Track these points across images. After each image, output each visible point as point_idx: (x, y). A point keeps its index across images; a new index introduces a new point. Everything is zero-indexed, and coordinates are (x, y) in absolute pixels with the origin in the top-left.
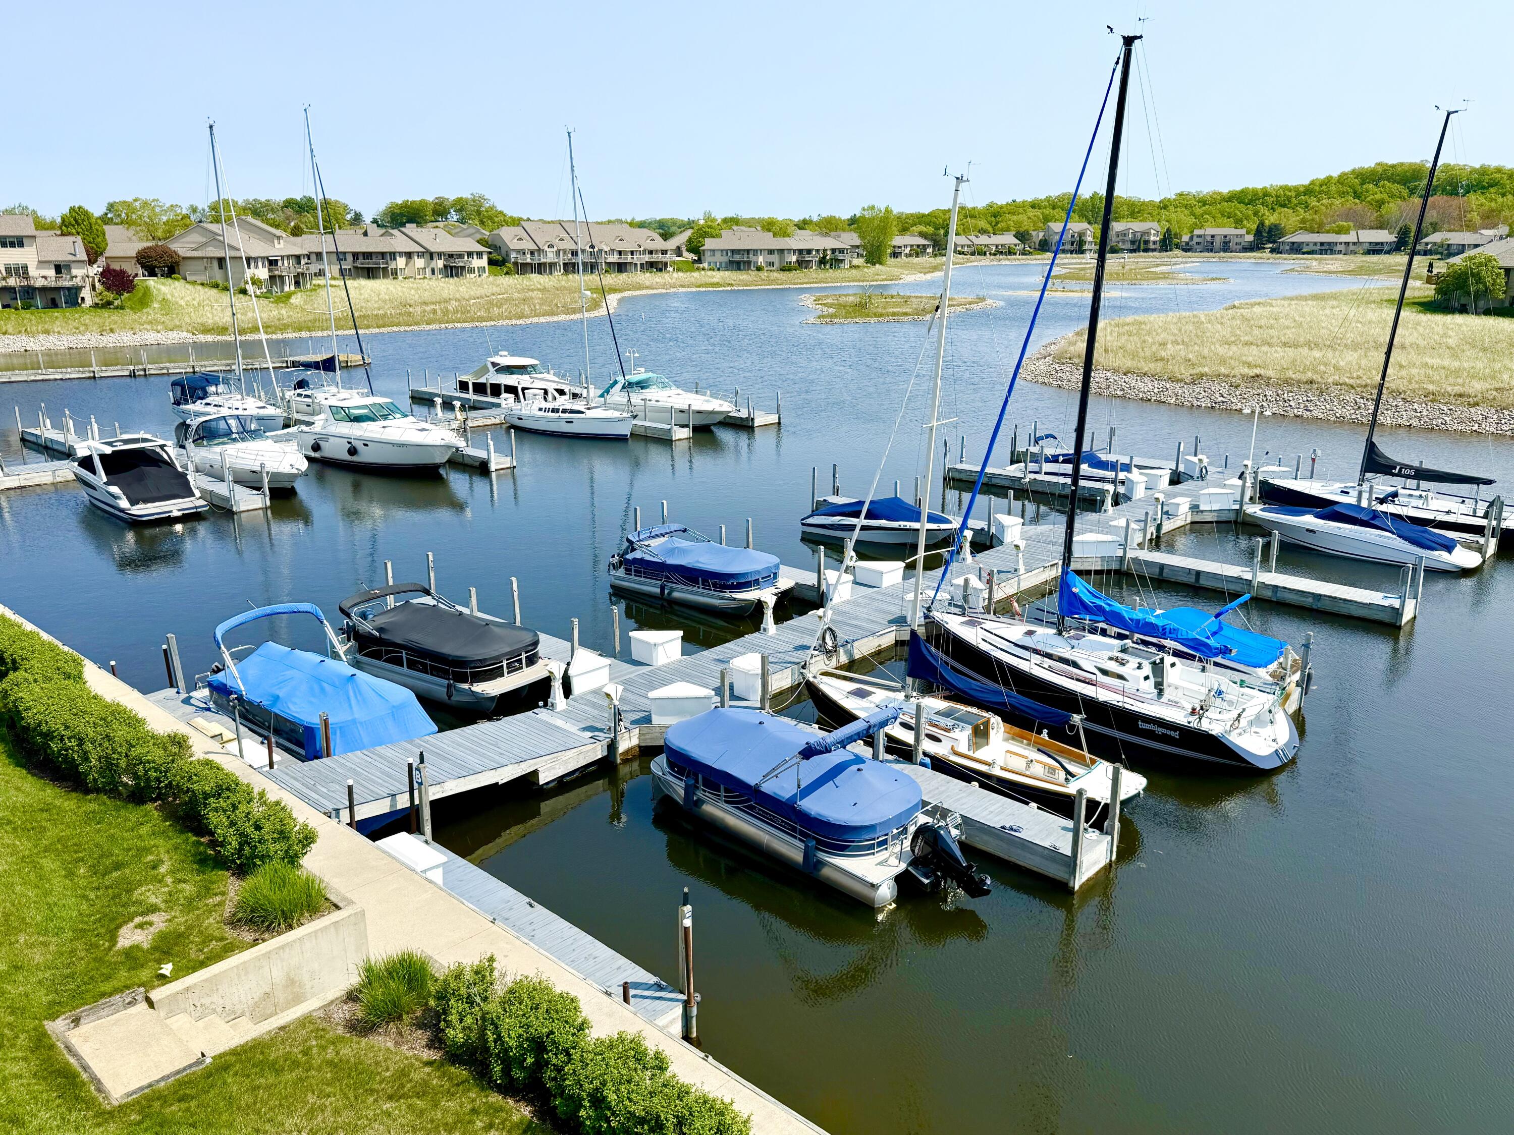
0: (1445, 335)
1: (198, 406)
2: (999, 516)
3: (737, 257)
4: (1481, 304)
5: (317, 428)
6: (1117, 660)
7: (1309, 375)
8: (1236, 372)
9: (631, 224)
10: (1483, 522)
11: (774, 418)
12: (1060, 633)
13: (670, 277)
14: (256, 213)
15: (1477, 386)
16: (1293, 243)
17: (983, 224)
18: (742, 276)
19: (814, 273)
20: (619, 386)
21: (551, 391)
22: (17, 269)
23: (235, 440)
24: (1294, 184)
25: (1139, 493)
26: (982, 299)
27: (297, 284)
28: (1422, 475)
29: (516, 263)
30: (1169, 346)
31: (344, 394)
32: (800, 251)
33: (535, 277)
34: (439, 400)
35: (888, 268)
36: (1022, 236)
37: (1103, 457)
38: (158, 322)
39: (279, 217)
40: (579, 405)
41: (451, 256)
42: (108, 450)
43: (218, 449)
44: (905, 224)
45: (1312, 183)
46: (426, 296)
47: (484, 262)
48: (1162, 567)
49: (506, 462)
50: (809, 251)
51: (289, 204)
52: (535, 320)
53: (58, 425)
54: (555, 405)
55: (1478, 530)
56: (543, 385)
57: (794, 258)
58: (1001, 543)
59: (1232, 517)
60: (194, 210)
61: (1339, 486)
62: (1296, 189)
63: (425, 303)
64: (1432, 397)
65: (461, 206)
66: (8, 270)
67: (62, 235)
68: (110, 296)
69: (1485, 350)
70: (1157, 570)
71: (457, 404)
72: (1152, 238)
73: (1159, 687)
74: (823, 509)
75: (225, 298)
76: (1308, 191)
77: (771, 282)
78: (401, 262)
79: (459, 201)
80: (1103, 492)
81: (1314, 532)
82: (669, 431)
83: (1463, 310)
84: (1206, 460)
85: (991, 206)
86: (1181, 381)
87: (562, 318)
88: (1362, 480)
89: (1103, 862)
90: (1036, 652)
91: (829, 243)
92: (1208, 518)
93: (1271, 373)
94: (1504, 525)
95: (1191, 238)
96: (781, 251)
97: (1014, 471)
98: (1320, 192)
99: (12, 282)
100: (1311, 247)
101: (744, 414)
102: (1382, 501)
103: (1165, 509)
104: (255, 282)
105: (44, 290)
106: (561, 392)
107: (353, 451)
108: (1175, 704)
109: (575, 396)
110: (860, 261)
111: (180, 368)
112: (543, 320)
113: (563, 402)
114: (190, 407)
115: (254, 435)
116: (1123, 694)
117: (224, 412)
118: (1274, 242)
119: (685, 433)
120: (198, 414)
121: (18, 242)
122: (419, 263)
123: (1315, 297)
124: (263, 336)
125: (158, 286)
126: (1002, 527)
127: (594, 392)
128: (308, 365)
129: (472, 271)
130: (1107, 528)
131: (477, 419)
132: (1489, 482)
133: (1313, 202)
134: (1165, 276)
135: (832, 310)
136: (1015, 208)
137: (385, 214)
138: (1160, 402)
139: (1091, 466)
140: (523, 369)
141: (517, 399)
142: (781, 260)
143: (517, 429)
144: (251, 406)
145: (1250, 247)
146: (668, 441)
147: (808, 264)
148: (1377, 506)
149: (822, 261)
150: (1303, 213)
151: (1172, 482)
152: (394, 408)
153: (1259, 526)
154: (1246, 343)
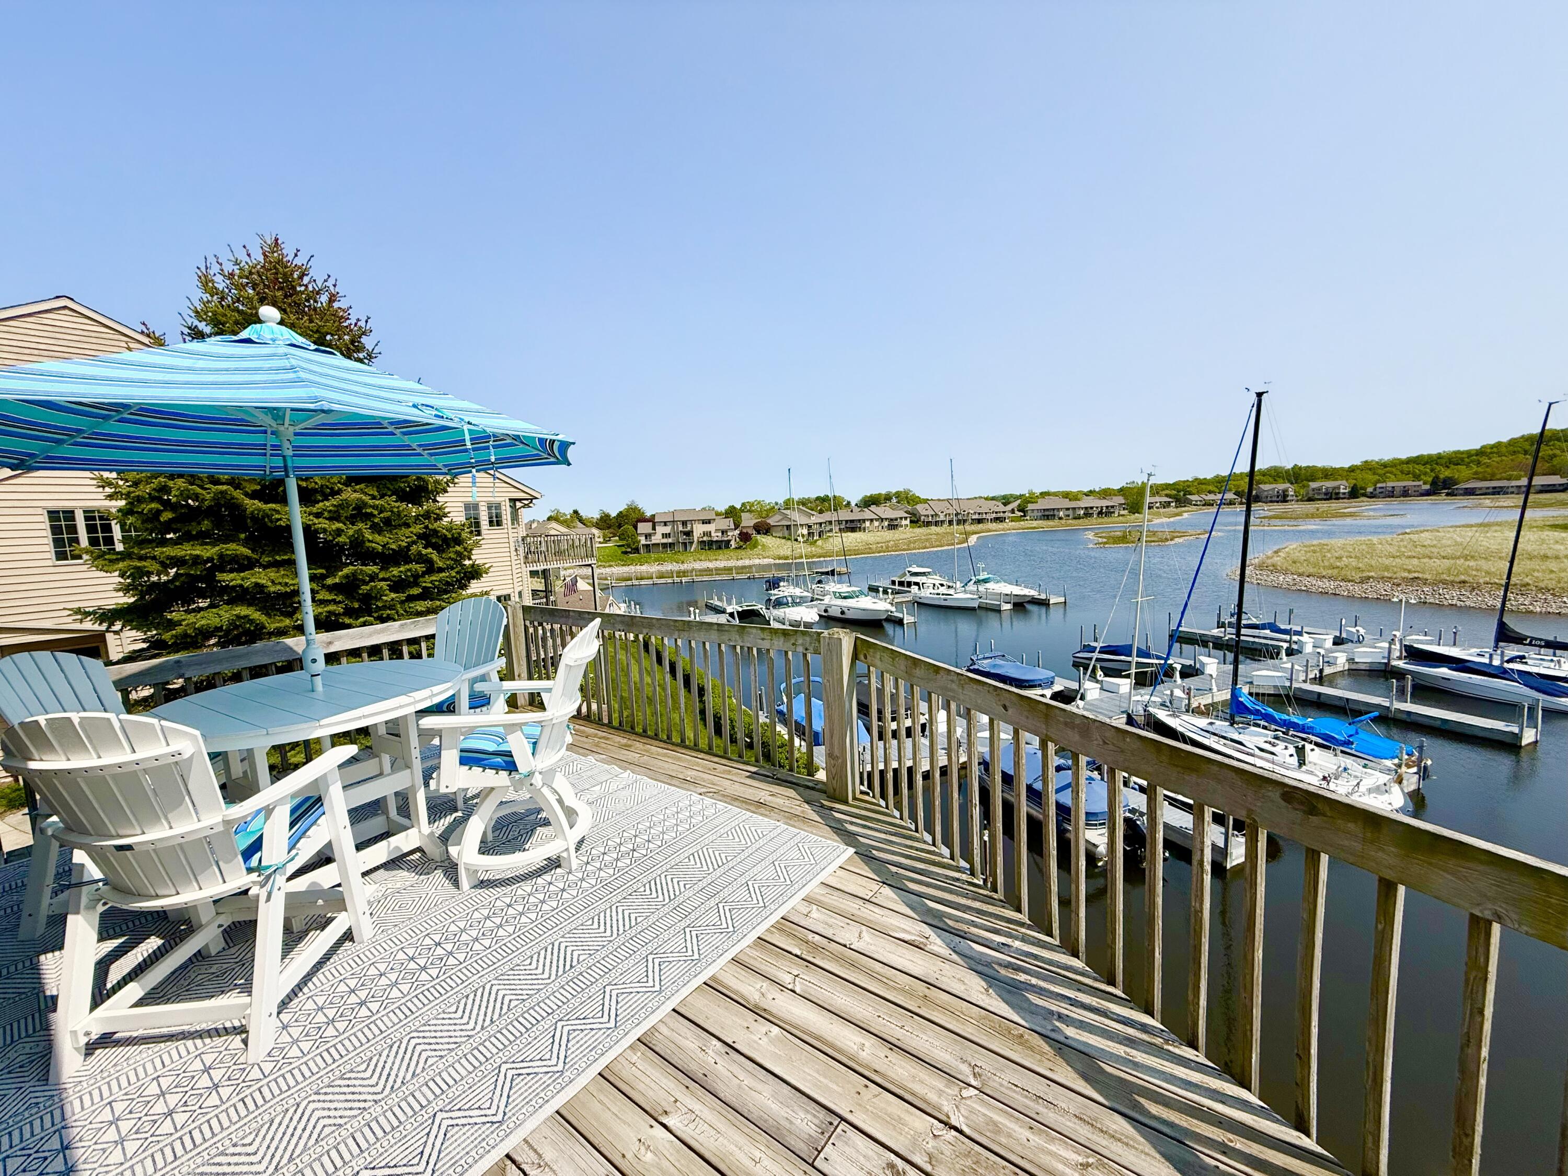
1: (776, 592)
2: (1202, 658)
3: (1047, 513)
5: (826, 602)
6: (1270, 743)
7: (1463, 578)
8: (1398, 575)
9: (986, 499)
11: (1062, 599)
12: (1232, 725)
13: (1008, 524)
14: (804, 504)
16: (1466, 489)
17: (1211, 488)
18: (1051, 523)
19: (1095, 519)
20: (972, 582)
21: (937, 584)
22: (707, 533)
23: (790, 606)
24: (1466, 449)
25: (1308, 649)
27: (820, 536)
28: (1551, 645)
29: (924, 522)
30: (1344, 559)
31: (839, 586)
32: (1086, 508)
33: (933, 528)
34: (881, 589)
35: (1144, 515)
36: (1241, 494)
37: (1283, 627)
38: (760, 555)
39: (813, 505)
40: (951, 591)
41: (892, 520)
42: (740, 609)
43: (782, 610)
44: (1156, 490)
45: (1482, 447)
46: (879, 539)
47: (908, 522)
48: (1319, 694)
49: (912, 619)
50: (1092, 508)
51: (818, 498)
52: (931, 549)
53: (720, 600)
54: (938, 591)
56: (933, 581)
57: (1082, 512)
58: (1203, 673)
59: (1381, 666)
60: (777, 504)
61: (1475, 650)
62: (1468, 452)
63: (877, 543)
65: (898, 495)
66: (704, 533)
67: (725, 518)
68: (742, 543)
70: (1316, 697)
71: (890, 591)
72: (1342, 491)
73: (1302, 762)
74: (1086, 649)
75: (789, 543)
76: (1481, 452)
77: (1068, 525)
78: (867, 524)
79: (897, 493)
80: (1279, 647)
81: (1449, 679)
82: (1000, 605)
84: (1362, 631)
85: (1217, 476)
86: (1352, 581)
87: (946, 548)
88: (1496, 647)
90: (1214, 734)
91: (1105, 503)
92: (1363, 667)
93: (1428, 576)
95: (1375, 489)
96: (1074, 509)
98: (1491, 453)
99: (705, 539)
100: (1484, 491)
101: (1043, 597)
102: (1508, 661)
103: (1326, 660)
104: (803, 536)
105: (717, 541)
106: (942, 585)
107: (842, 613)
108: (1311, 773)
109: (949, 587)
110: (1125, 512)
111: (769, 575)
112: (935, 549)
113: (943, 590)
114: (772, 592)
115: (798, 604)
116: (1273, 763)
117: (786, 594)
118: (1449, 488)
119: (1008, 607)
120: (775, 595)
121: (710, 521)
122: (876, 524)
123: (1481, 525)
124: (804, 560)
125: (762, 539)
126: (1203, 664)
127: (959, 585)
128: (823, 573)
129: (901, 526)
130: (1279, 669)
131: (900, 598)
133: (1485, 460)
134: (1351, 515)
135: (1105, 540)
137: (861, 501)
138: (1335, 594)
139: (1268, 632)
140: (923, 574)
141: (919, 589)
142: (1074, 513)
143: (919, 603)
144: (798, 592)
145: (1427, 493)
146: (999, 611)
147: (1091, 515)
148: (1506, 665)
149: (1100, 513)
150: (1475, 468)
151: (1335, 644)
152: (861, 593)
153: (1400, 675)
154: (1409, 557)
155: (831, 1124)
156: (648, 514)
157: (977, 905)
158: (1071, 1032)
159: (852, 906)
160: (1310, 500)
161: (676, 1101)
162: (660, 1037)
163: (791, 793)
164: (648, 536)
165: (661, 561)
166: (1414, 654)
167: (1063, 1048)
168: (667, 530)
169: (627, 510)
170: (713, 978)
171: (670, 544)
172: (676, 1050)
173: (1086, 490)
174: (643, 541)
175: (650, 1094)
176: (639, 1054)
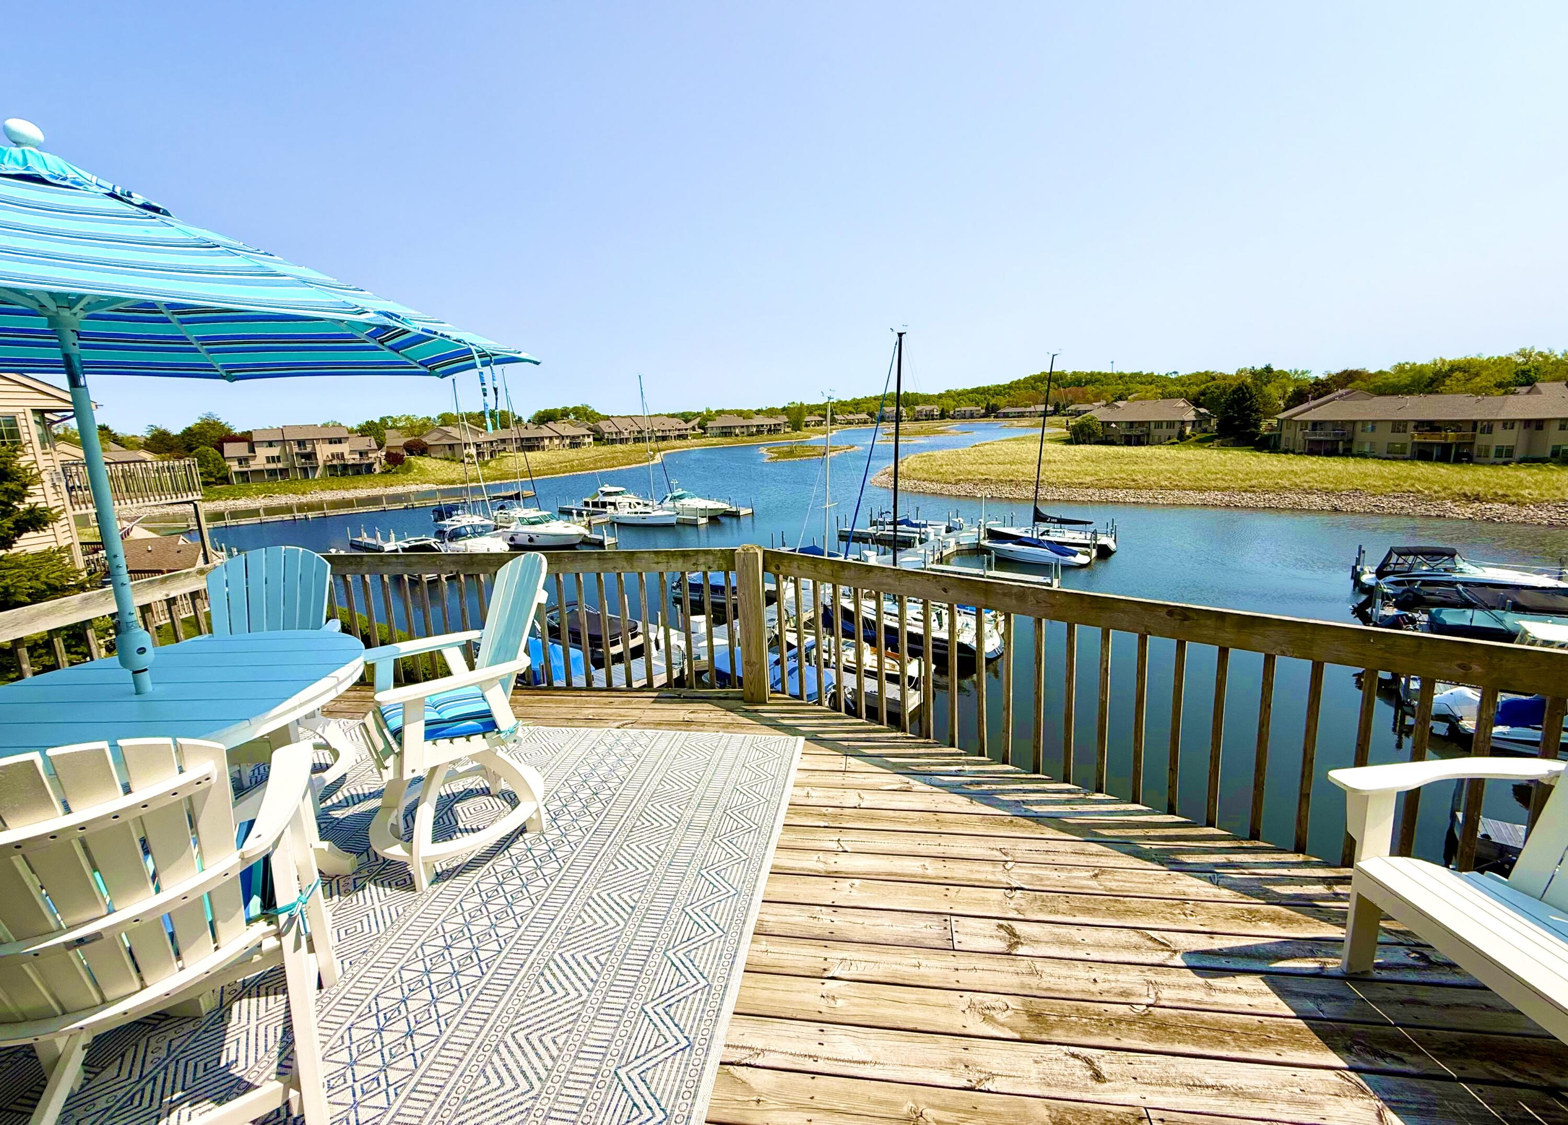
0: (1075, 455)
1: (447, 522)
2: (865, 552)
3: (724, 430)
4: (1092, 439)
5: (512, 529)
7: (1011, 477)
8: (976, 478)
9: (668, 416)
10: (1088, 542)
11: (750, 511)
12: (894, 602)
13: (690, 441)
14: (466, 419)
15: (1088, 479)
16: (1005, 413)
17: (851, 409)
18: (729, 440)
19: (766, 436)
20: (668, 499)
21: (633, 503)
22: (338, 455)
23: (470, 538)
25: (931, 538)
26: (853, 447)
27: (492, 456)
28: (1062, 521)
29: (608, 439)
30: (944, 466)
31: (526, 511)
32: (758, 426)
33: (619, 446)
34: (575, 512)
35: (804, 432)
36: (871, 414)
37: (914, 522)
38: (416, 480)
39: (477, 421)
40: (648, 509)
41: (573, 437)
42: (407, 546)
43: (460, 542)
44: (811, 410)
45: (1012, 383)
46: (561, 458)
47: (591, 440)
48: (942, 572)
49: (613, 541)
50: (762, 426)
52: (620, 468)
53: (372, 536)
54: (636, 510)
55: (1087, 546)
56: (629, 500)
57: (755, 430)
59: (975, 546)
60: (430, 419)
61: (1023, 529)
62: (1003, 386)
63: (561, 463)
64: (1069, 486)
65: (576, 411)
66: (333, 455)
67: (362, 436)
68: (389, 467)
69: (1093, 461)
71: (585, 513)
72: (936, 413)
73: (942, 625)
75: (454, 465)
76: (1010, 387)
77: (744, 442)
78: (547, 442)
79: (575, 408)
80: (914, 538)
81: (1012, 551)
82: (696, 520)
83: (1084, 443)
84: (962, 521)
85: (854, 399)
86: (950, 483)
87: (634, 466)
88: (1034, 525)
89: (917, 704)
91: (772, 421)
92: (964, 547)
93: (992, 478)
94: (1099, 543)
95: (955, 413)
96: (748, 426)
97: (871, 530)
99: (335, 462)
100: (1013, 415)
101: (734, 509)
102: (1042, 535)
103: (944, 545)
104: (470, 456)
105: (353, 465)
106: (639, 504)
107: (531, 540)
109: (646, 505)
110: (789, 430)
111: (434, 503)
112: (624, 467)
113: (640, 509)
114: (444, 522)
115: (481, 534)
117: (463, 524)
118: (995, 413)
119: (704, 521)
120: (450, 526)
121: (339, 441)
122: (556, 442)
123: (1015, 439)
124: (480, 484)
125: (416, 461)
126: (867, 557)
127: (656, 503)
128: (505, 498)
129: (584, 444)
130: (917, 555)
131: (596, 520)
132: (1091, 523)
133: (1012, 393)
134: (943, 432)
135: (776, 455)
136: (867, 400)
137: (535, 417)
138: (941, 494)
139: (904, 526)
140: (617, 493)
141: (616, 509)
142: (748, 430)
143: (619, 524)
144: (477, 520)
145: (984, 416)
146: (696, 525)
147: (762, 432)
148: (1040, 538)
149: (769, 430)
150: (1008, 398)
151: (947, 532)
152: (552, 517)
153: (987, 551)
154: (981, 464)
155: (946, 920)
156: (238, 430)
157: (922, 751)
158: (1035, 808)
159: (837, 779)
160: (917, 420)
161: (826, 959)
162: (770, 924)
163: (707, 706)
164: (241, 461)
165: (269, 493)
166: (994, 535)
167: (1038, 819)
168: (275, 451)
169: (201, 426)
170: (774, 866)
171: (281, 470)
172: (793, 927)
173: (754, 409)
174: (235, 467)
175: (800, 964)
176: (764, 943)
